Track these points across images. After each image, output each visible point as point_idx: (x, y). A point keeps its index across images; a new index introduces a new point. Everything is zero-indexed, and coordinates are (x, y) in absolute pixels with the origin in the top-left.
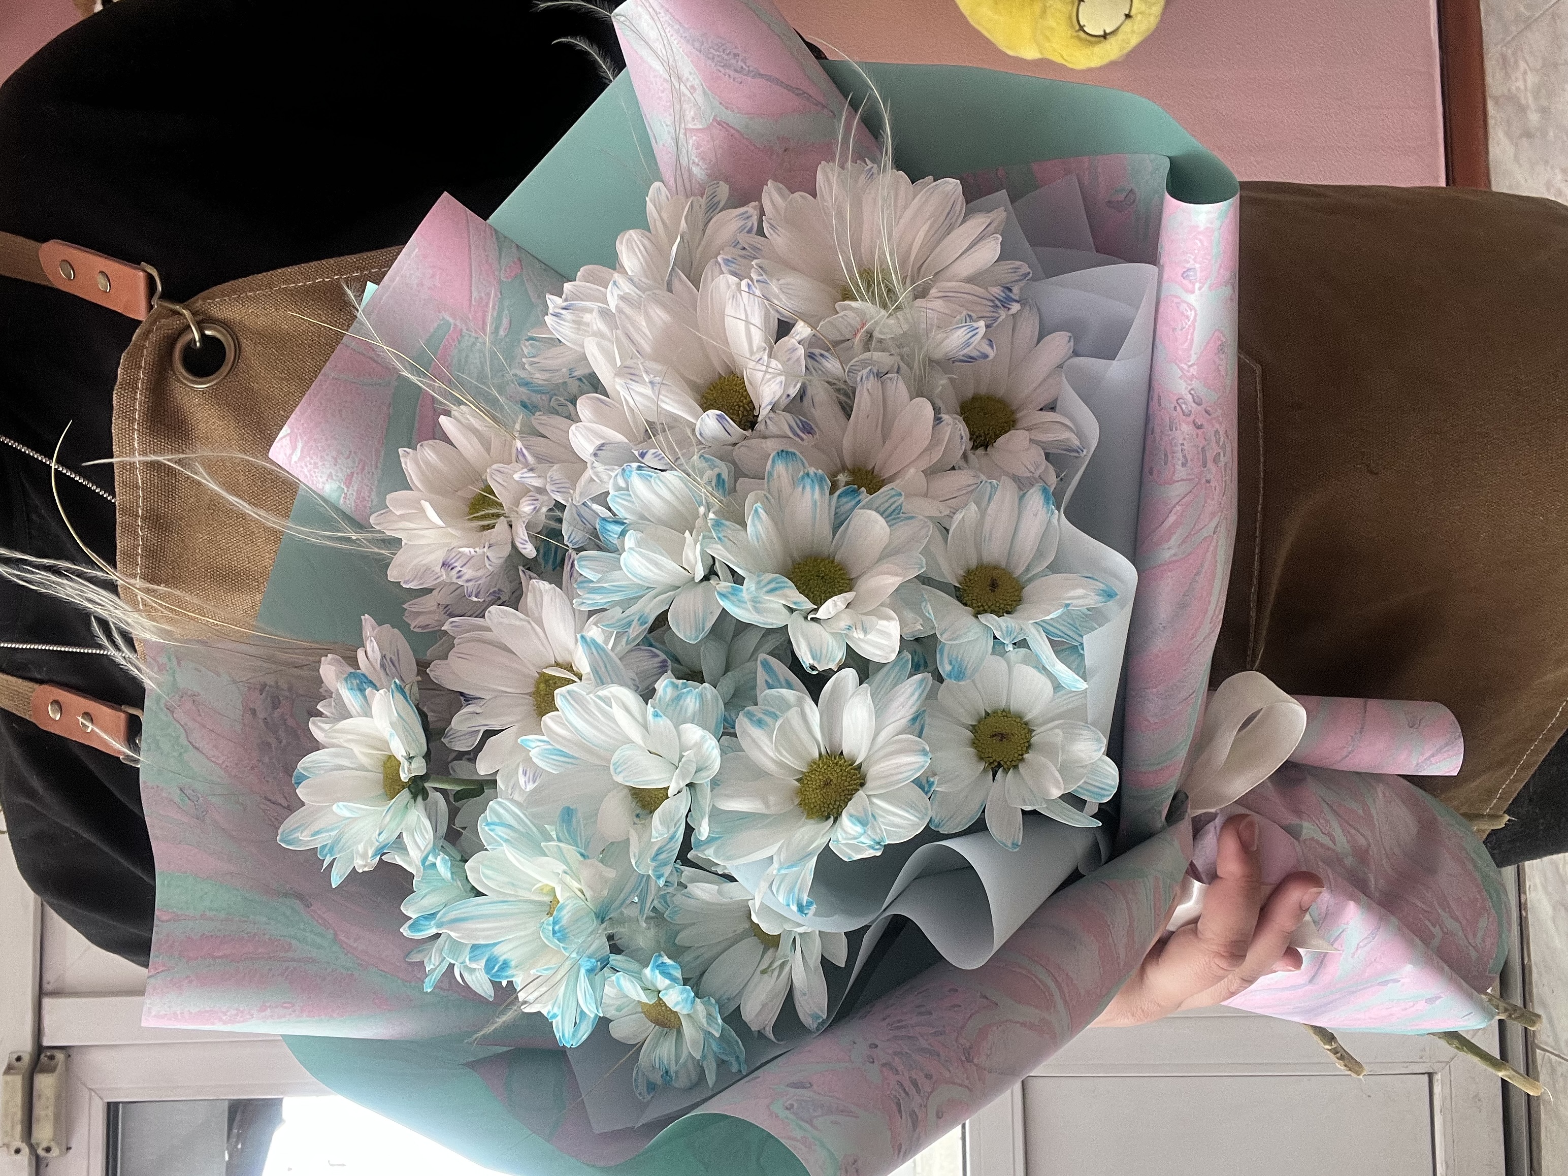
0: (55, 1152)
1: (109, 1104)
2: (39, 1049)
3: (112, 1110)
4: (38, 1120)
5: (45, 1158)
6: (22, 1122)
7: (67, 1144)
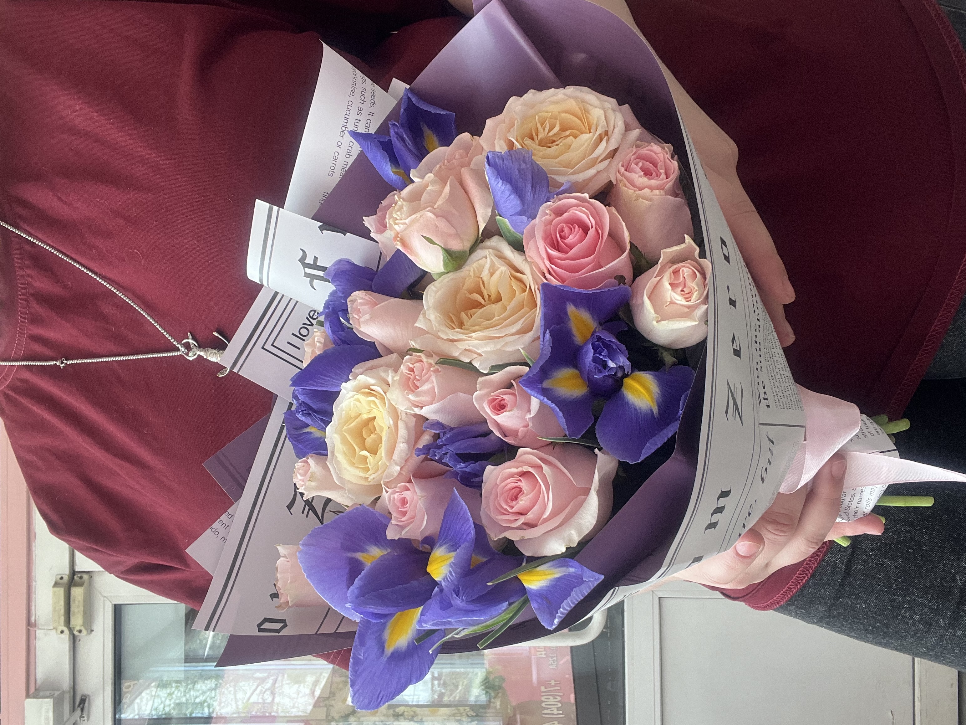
0: (84, 632)
1: (115, 605)
4: (74, 614)
5: (77, 636)
6: (65, 615)
7: (91, 628)
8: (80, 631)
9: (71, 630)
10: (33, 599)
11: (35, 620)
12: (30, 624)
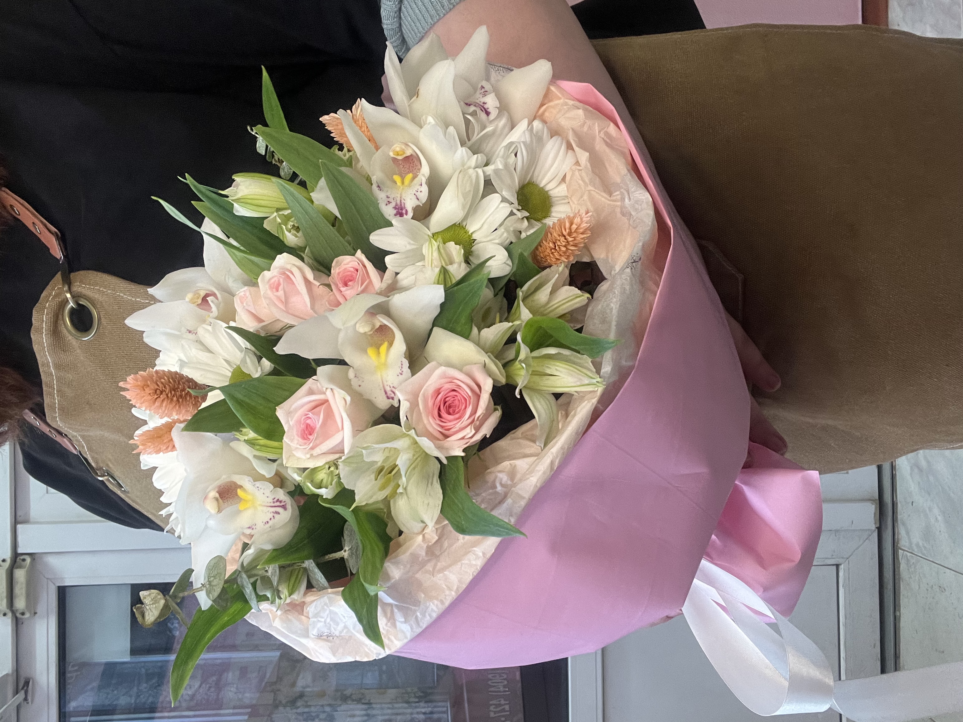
0: (27, 615)
1: (59, 587)
2: (16, 555)
3: (62, 591)
4: (17, 597)
5: (21, 619)
6: (7, 597)
7: (35, 610)
9: (13, 612)
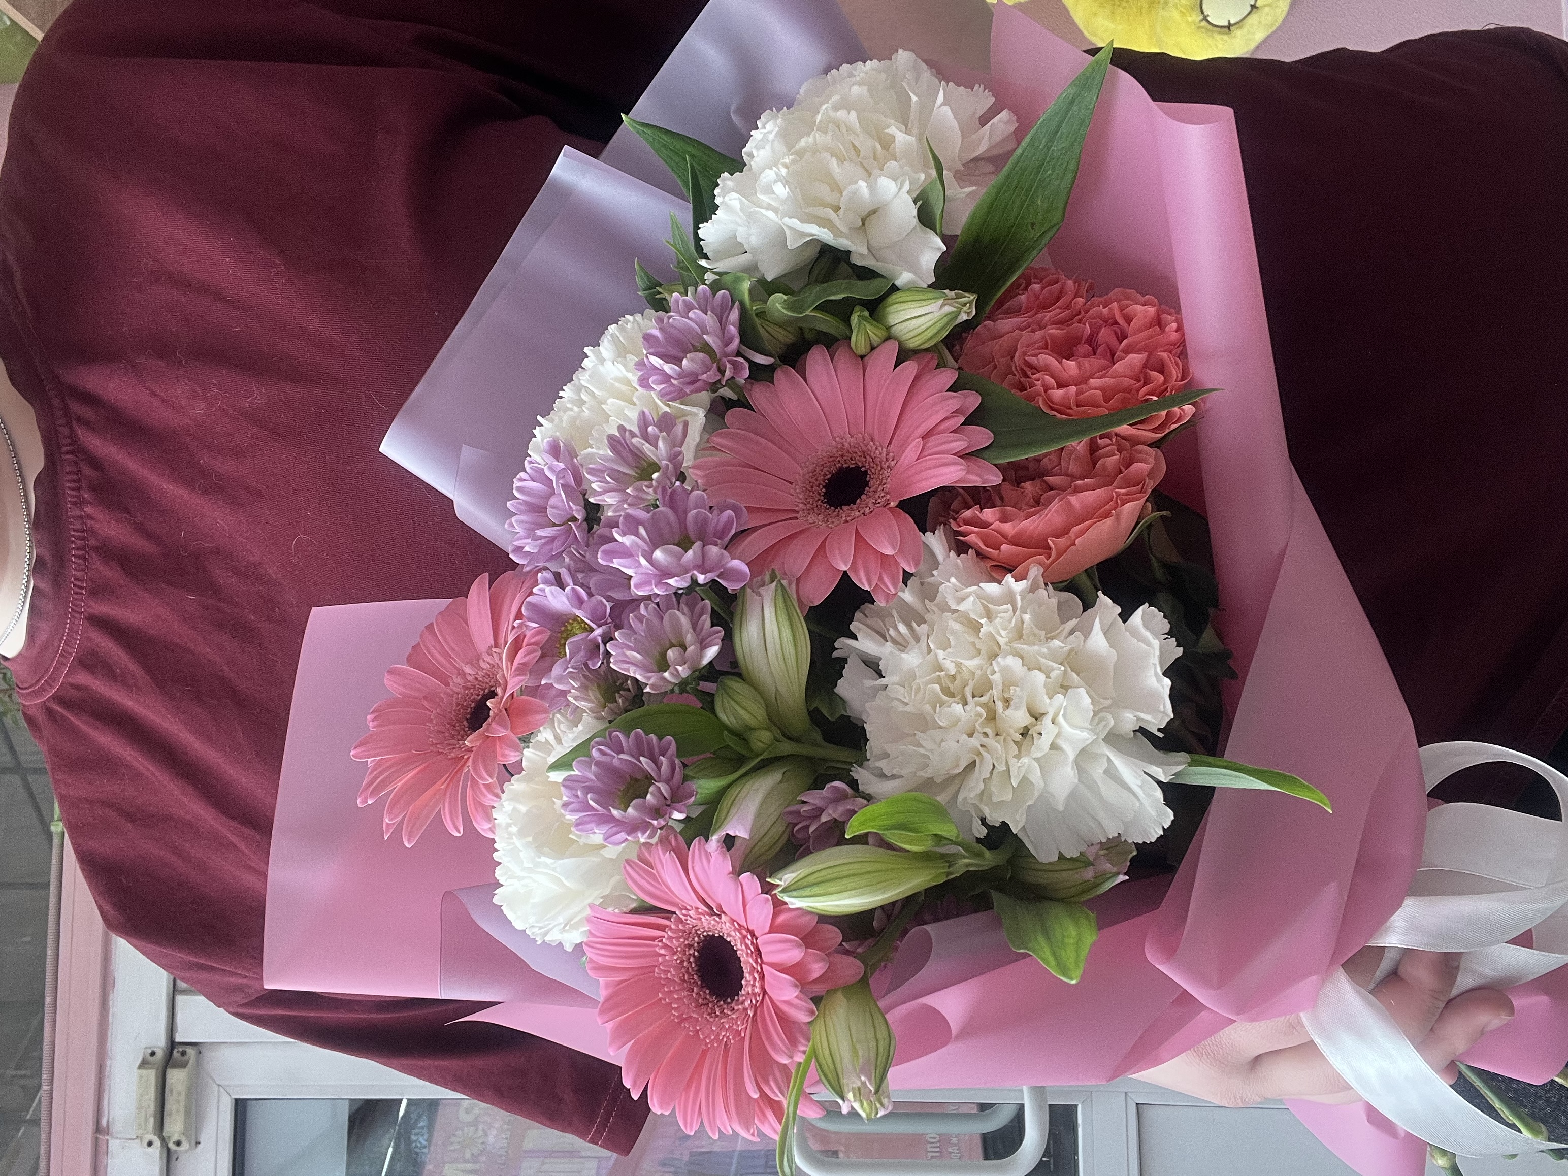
0: (185, 1146)
1: (237, 1100)
2: (172, 1044)
3: (241, 1108)
4: (170, 1114)
5: (176, 1151)
6: (155, 1116)
7: (196, 1138)
8: (178, 1143)
9: (164, 1141)
10: (107, 1088)
11: (108, 1122)
12: (100, 1130)
